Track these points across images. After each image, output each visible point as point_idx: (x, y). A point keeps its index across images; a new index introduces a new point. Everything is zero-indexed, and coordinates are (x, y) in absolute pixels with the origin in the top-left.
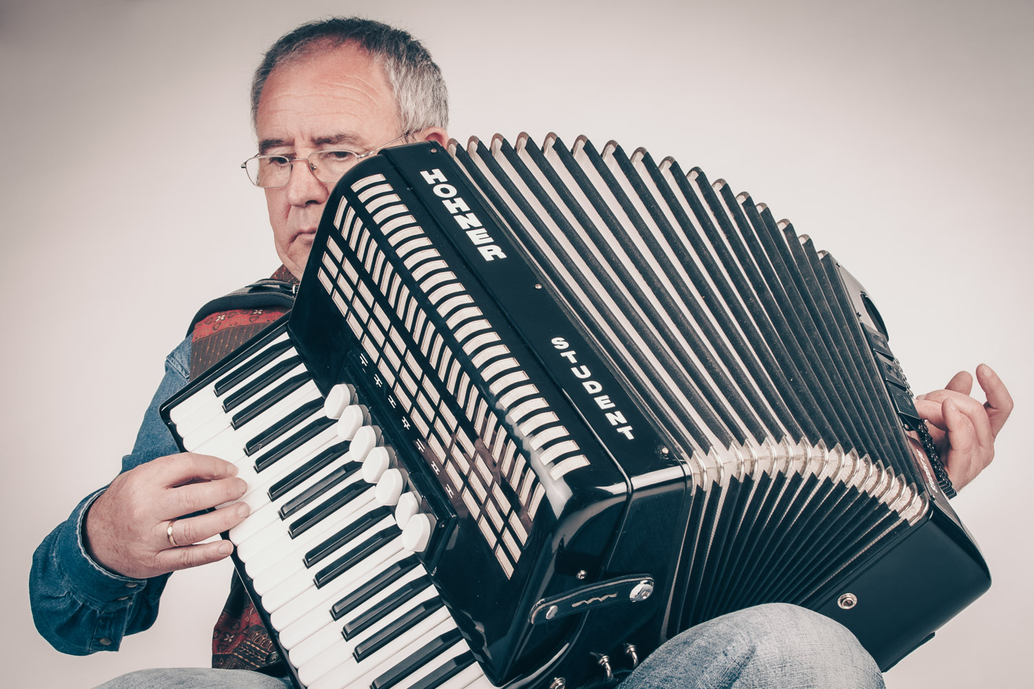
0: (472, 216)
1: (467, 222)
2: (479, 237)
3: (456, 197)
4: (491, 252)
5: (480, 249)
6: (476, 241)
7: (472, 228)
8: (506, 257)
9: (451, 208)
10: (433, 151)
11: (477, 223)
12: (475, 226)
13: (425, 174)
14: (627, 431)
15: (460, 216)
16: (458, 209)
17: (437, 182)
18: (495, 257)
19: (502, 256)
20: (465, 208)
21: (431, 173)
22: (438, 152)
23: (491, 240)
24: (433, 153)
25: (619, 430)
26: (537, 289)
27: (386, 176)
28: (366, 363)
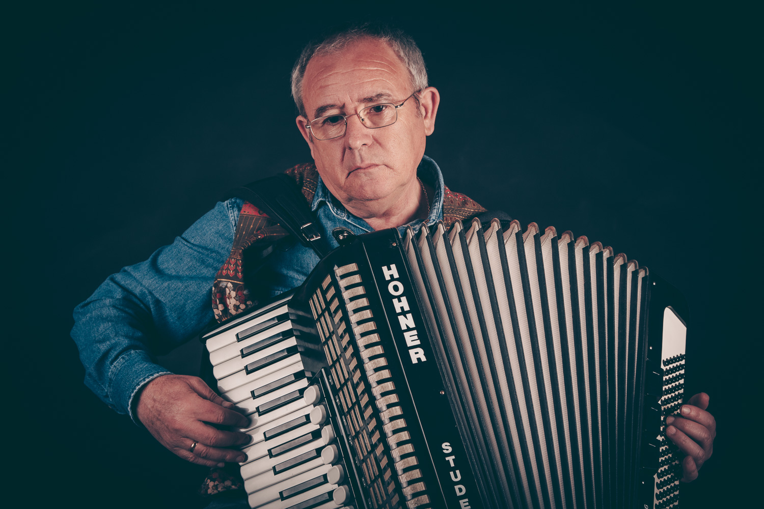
0: (409, 316)
1: (407, 321)
2: (411, 339)
3: (402, 295)
4: (417, 355)
5: (410, 351)
6: (409, 343)
7: (409, 329)
8: (426, 360)
11: (412, 325)
16: (402, 308)
17: (392, 278)
18: (419, 359)
20: (407, 308)
21: (389, 269)
22: (397, 245)
23: (418, 342)
24: (393, 246)
26: (441, 394)
27: (359, 266)
28: (332, 383)
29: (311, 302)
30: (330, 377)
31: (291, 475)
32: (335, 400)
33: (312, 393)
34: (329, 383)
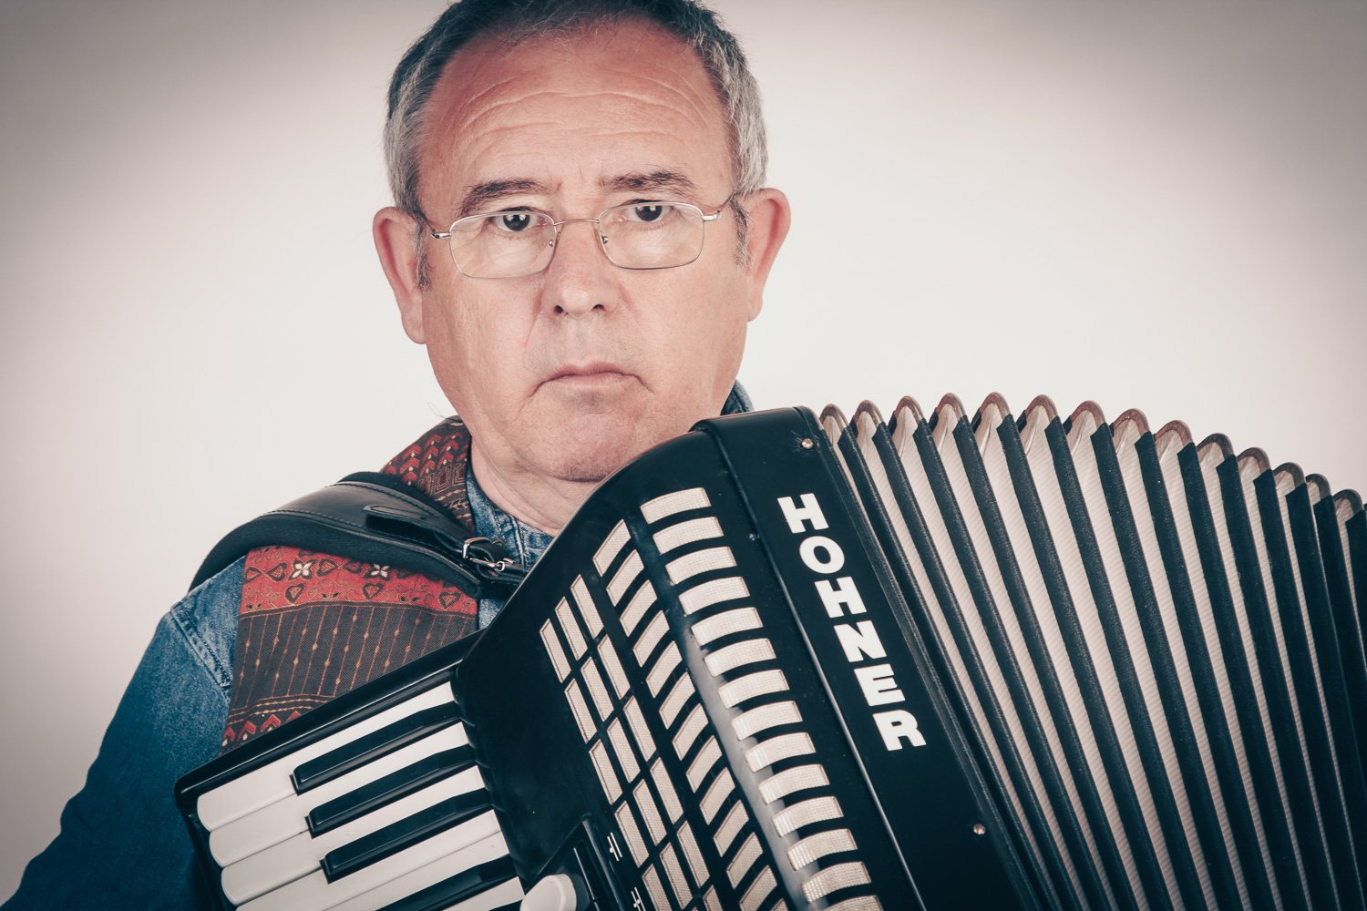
0: (867, 627)
1: (860, 641)
2: (877, 685)
3: (841, 573)
4: (899, 729)
5: (877, 717)
6: (873, 699)
7: (868, 661)
8: (924, 743)
9: (830, 599)
10: (807, 444)
11: (877, 651)
12: (873, 656)
13: (786, 503)
15: (847, 627)
16: (844, 606)
17: (810, 530)
18: (904, 740)
19: (918, 740)
20: (858, 607)
21: (799, 504)
22: (814, 447)
23: (898, 696)
24: (805, 449)
26: (976, 835)
27: (712, 495)
28: (619, 855)
30: (610, 838)
32: (629, 904)
34: (608, 856)
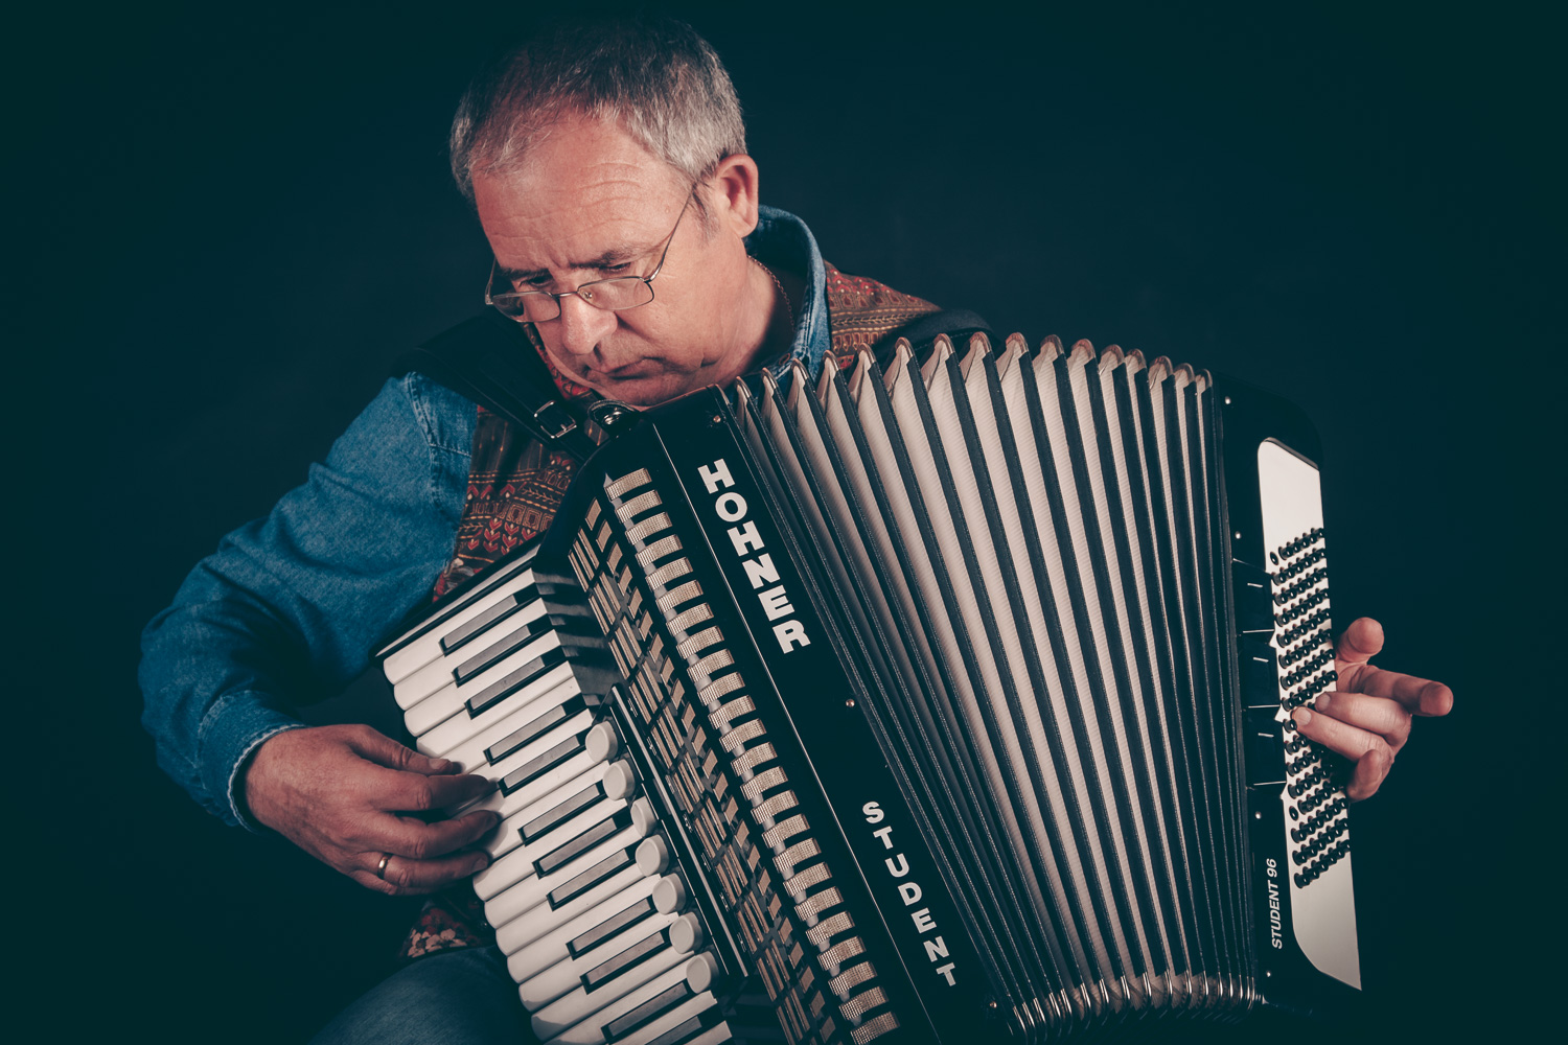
0: (765, 558)
1: (761, 571)
2: (774, 604)
3: (745, 520)
4: (791, 635)
5: (776, 630)
6: (772, 615)
7: (767, 586)
8: (809, 643)
9: (739, 542)
10: (718, 419)
11: (773, 576)
12: (771, 581)
14: (946, 970)
15: (751, 561)
16: (749, 545)
17: (722, 489)
18: (795, 643)
19: (805, 641)
20: (758, 544)
21: (713, 470)
22: (722, 420)
23: (790, 609)
24: (716, 423)
25: (939, 971)
26: (849, 707)
27: (651, 473)
28: (636, 714)
29: (572, 558)
30: (630, 701)
31: (585, 907)
32: (647, 747)
33: (602, 737)
34: (631, 713)
